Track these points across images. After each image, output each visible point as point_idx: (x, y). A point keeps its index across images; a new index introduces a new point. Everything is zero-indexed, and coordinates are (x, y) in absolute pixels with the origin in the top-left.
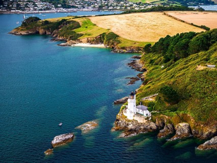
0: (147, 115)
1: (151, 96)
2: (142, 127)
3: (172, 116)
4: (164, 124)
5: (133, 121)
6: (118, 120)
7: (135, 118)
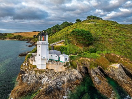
0: (66, 59)
1: (58, 42)
2: (65, 79)
3: (96, 57)
4: (86, 69)
5: (47, 71)
6: (23, 72)
7: (50, 67)
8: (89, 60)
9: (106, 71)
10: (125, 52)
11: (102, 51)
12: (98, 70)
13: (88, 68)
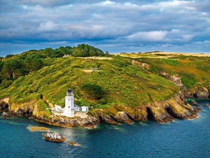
3: (107, 108)
4: (100, 117)
7: (77, 115)
8: (102, 110)
9: (116, 117)
10: (129, 103)
11: (111, 103)
12: (109, 117)
13: (102, 116)
